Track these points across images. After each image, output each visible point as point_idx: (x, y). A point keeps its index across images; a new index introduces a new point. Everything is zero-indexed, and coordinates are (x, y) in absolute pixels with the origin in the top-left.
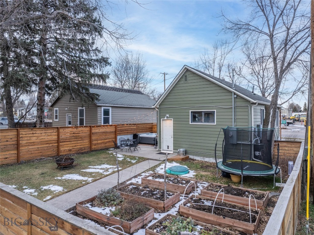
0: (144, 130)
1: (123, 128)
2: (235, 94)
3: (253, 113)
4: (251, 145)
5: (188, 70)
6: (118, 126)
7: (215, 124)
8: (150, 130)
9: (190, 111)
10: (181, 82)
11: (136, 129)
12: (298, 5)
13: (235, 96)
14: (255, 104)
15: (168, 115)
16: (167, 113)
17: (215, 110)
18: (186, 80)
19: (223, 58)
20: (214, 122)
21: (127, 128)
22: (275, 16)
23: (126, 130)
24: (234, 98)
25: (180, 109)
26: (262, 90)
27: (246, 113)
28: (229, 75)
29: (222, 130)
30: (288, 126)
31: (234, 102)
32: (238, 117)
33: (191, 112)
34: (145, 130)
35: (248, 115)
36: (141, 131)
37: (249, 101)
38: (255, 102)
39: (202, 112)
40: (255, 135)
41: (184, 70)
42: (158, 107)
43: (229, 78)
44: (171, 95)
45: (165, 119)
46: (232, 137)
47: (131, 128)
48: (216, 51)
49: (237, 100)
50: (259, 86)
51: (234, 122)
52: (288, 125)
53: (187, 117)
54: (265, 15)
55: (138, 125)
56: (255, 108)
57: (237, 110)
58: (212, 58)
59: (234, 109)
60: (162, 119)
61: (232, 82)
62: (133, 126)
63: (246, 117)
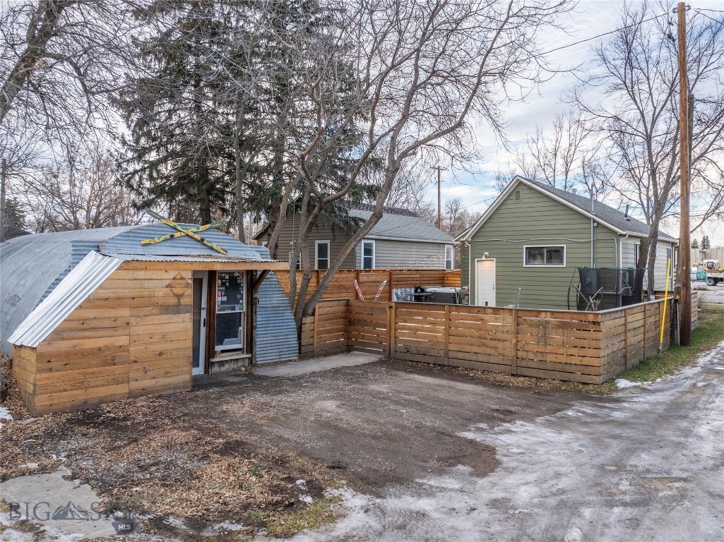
0: (431, 282)
1: (401, 276)
2: (594, 221)
3: (621, 249)
4: (617, 296)
5: (521, 183)
6: (394, 272)
7: (565, 266)
8: (439, 282)
9: (525, 246)
10: (509, 202)
11: (419, 279)
12: (694, 85)
13: (595, 225)
14: (625, 236)
15: (487, 253)
16: (486, 250)
17: (565, 246)
18: (518, 198)
19: (573, 147)
20: (562, 262)
21: (406, 276)
22: (655, 108)
23: (406, 280)
24: (594, 227)
25: (507, 243)
26: (646, 209)
27: (611, 250)
28: (584, 181)
29: (577, 270)
30: (714, 285)
31: (594, 233)
32: (599, 255)
33: (527, 248)
34: (434, 282)
35: (614, 253)
36: (426, 282)
37: (615, 232)
38: (624, 233)
39: (544, 248)
40: (624, 282)
41: (515, 182)
42: (470, 240)
43: (585, 185)
44: (491, 221)
45: (484, 258)
46: (590, 284)
47: (412, 276)
48: (560, 134)
49: (599, 230)
50: (642, 202)
51: (594, 263)
52: (716, 283)
53: (519, 256)
54: (639, 109)
55: (423, 272)
56: (625, 242)
57: (599, 245)
58: (551, 147)
59: (594, 243)
60: (476, 259)
61: (589, 197)
62: (415, 272)
63: (612, 255)
